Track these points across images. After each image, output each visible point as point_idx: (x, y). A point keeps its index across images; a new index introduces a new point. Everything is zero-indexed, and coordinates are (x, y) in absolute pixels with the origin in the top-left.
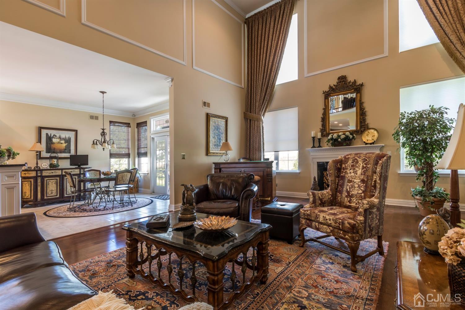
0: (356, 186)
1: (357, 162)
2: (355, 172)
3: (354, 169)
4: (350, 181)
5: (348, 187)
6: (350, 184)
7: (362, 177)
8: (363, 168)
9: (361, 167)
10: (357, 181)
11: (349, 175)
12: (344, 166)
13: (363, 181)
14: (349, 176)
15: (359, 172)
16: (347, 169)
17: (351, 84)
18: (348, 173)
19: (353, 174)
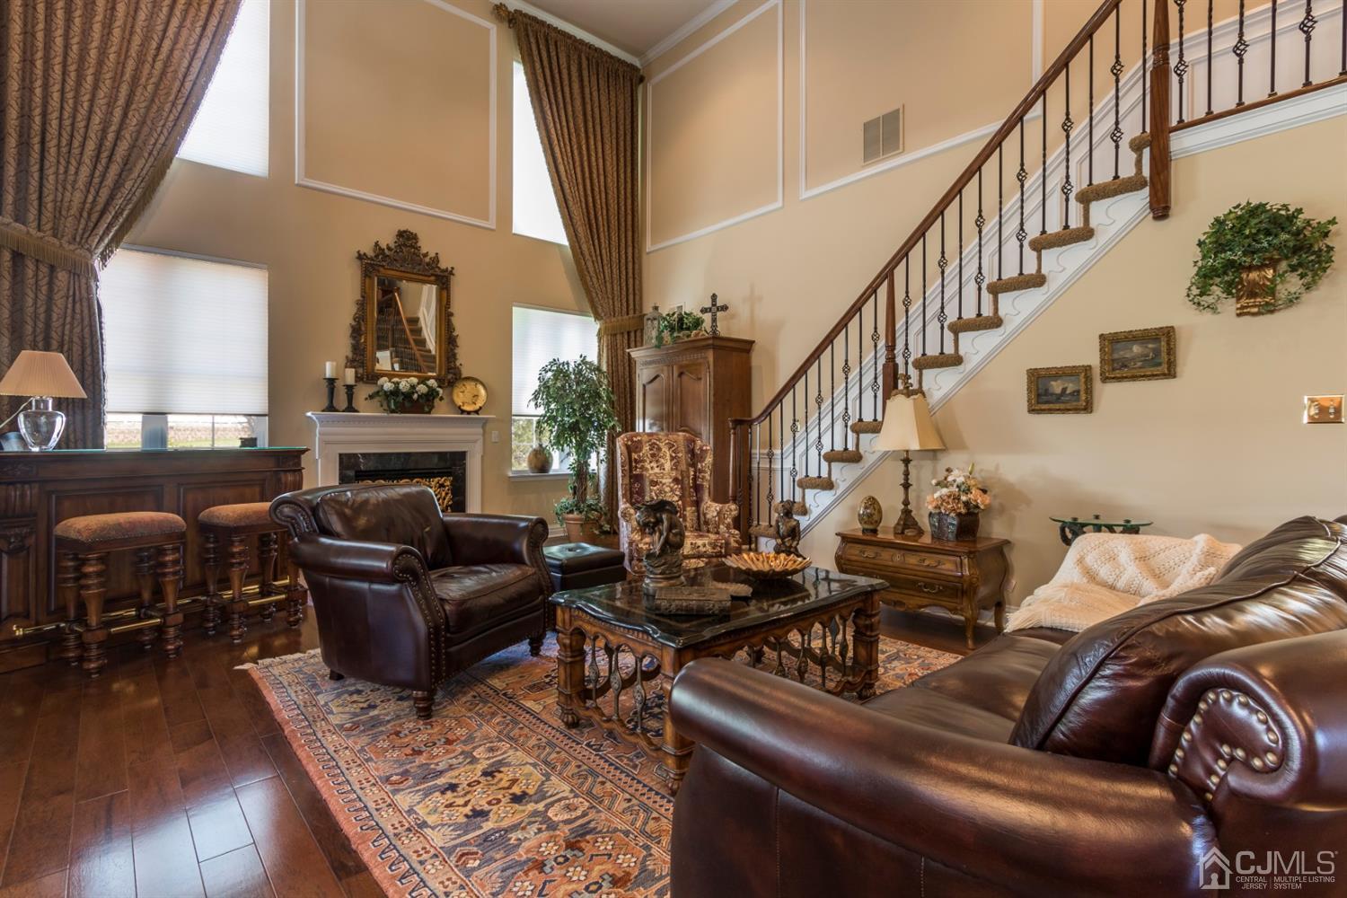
0: (667, 489)
1: (659, 449)
2: (661, 467)
3: (657, 461)
4: (654, 483)
5: (653, 494)
6: (655, 488)
7: (674, 474)
8: (672, 458)
9: (668, 457)
10: (667, 481)
11: (651, 472)
12: (636, 457)
13: (676, 480)
14: (650, 475)
15: (668, 465)
16: (644, 461)
17: (427, 260)
18: (647, 470)
19: (657, 470)
